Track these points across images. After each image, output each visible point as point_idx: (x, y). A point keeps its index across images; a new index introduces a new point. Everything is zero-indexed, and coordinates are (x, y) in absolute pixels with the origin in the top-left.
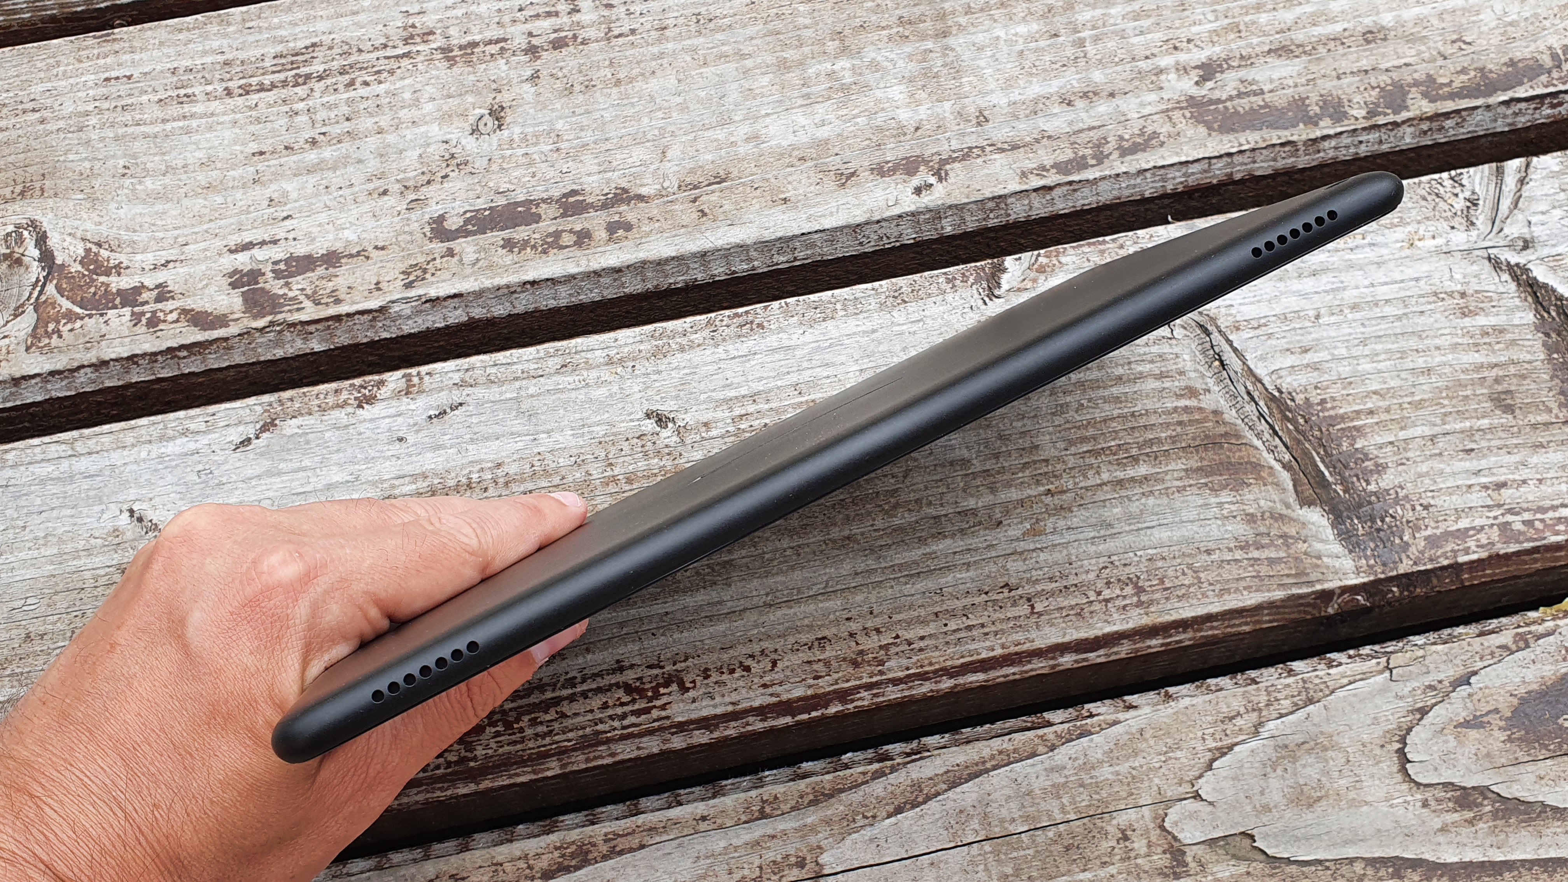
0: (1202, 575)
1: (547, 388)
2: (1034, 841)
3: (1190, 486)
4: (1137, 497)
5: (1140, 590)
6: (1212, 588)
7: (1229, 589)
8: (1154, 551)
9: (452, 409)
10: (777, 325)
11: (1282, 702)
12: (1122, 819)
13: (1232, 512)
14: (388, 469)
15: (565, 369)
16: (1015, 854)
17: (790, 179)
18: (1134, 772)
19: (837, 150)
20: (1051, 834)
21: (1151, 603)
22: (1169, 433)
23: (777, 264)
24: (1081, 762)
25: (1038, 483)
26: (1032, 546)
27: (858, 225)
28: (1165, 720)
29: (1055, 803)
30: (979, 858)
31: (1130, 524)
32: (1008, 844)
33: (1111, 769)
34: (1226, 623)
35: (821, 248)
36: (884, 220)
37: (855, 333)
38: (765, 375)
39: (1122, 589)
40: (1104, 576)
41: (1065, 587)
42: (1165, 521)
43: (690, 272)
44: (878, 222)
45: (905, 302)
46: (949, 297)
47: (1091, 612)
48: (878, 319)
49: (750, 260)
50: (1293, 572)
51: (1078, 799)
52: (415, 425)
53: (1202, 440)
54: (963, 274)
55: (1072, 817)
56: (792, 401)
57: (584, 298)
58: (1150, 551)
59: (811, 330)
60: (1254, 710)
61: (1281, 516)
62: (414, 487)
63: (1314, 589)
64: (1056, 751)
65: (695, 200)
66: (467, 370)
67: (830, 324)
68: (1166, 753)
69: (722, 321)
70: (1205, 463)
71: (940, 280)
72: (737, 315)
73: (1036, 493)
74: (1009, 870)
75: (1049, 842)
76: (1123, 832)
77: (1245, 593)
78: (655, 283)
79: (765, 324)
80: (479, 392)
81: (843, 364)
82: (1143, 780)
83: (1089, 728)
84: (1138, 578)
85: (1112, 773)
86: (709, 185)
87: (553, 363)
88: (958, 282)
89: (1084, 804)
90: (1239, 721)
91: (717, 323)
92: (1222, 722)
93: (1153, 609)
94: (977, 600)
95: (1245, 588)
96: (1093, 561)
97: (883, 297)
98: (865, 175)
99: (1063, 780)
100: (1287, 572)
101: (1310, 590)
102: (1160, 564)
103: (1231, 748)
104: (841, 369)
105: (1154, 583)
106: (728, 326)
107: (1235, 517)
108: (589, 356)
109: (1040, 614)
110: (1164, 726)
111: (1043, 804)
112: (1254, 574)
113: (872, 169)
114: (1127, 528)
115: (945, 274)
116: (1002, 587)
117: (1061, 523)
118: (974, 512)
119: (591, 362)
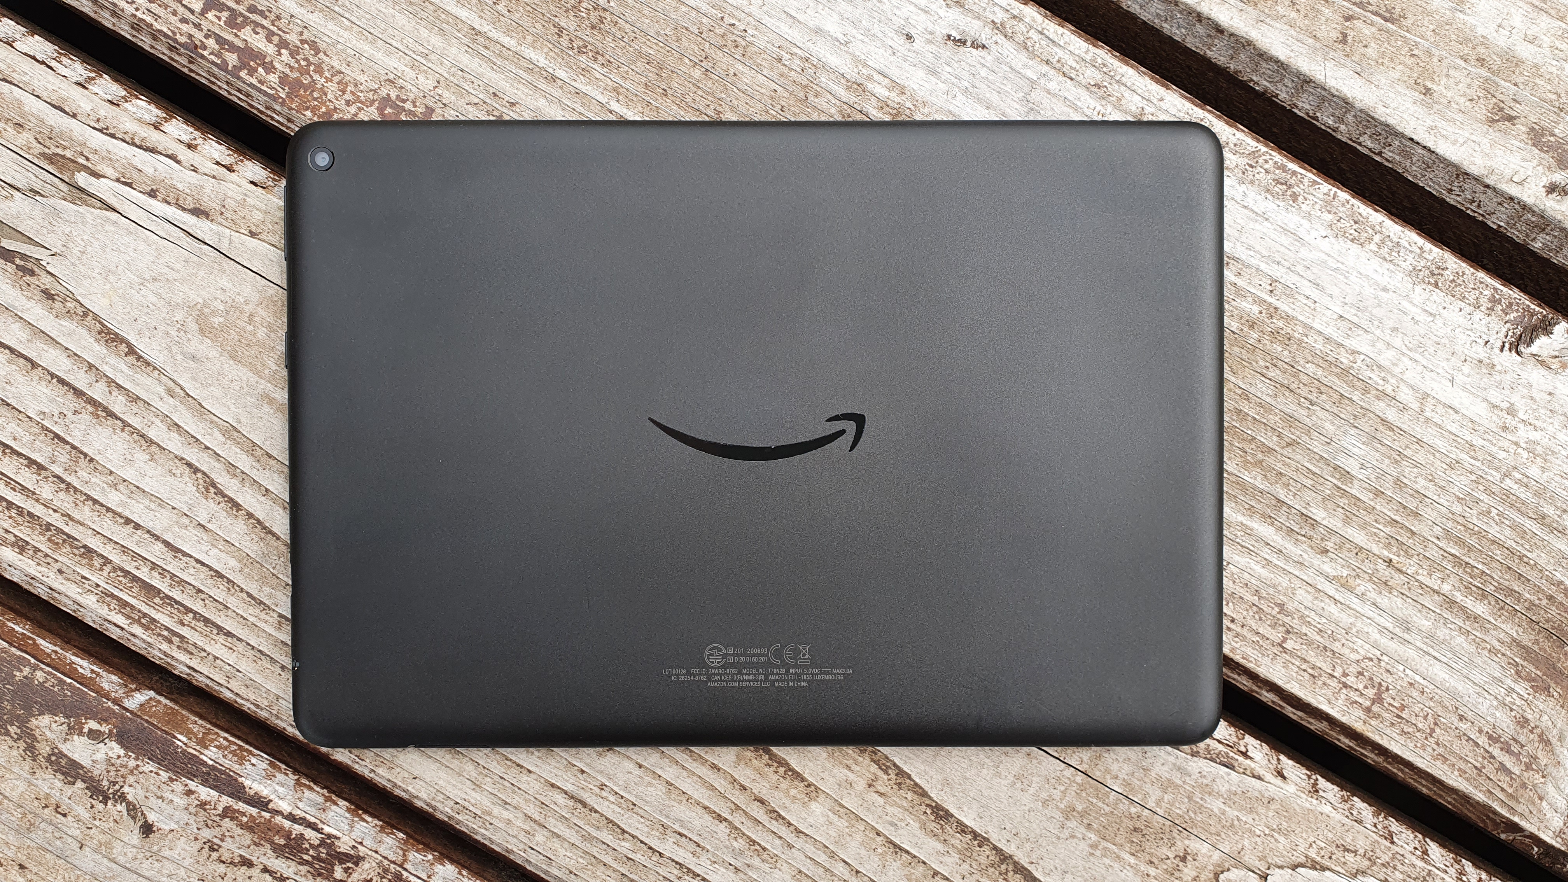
0: (1438, 730)
1: (1066, 94)
2: (1117, 804)
3: (1503, 655)
4: (1452, 626)
5: (1378, 699)
6: (1435, 747)
7: (1446, 759)
8: (1422, 681)
9: (972, 46)
10: (1308, 209)
11: (1396, 872)
12: (1194, 845)
13: (1514, 704)
14: (878, 58)
15: (1095, 89)
16: (1095, 801)
17: (1452, 72)
18: (1236, 822)
19: (1519, 80)
20: (1133, 810)
21: (1377, 716)
22: (1532, 598)
23: (1360, 144)
24: (1205, 782)
25: (1388, 546)
26: (1332, 592)
27: (1467, 174)
28: (1297, 808)
29: (1159, 793)
30: (1066, 781)
31: (1425, 643)
32: (1096, 790)
33: (1222, 806)
34: (1416, 777)
35: (1412, 164)
36: (1495, 189)
37: (1367, 277)
38: (1258, 248)
39: (1366, 687)
40: (1363, 665)
41: (1325, 648)
42: (1454, 665)
43: (1280, 86)
44: (1488, 186)
45: (1436, 285)
46: (1478, 315)
47: (1324, 684)
48: (1399, 281)
49: (1341, 120)
50: (1510, 791)
51: (1177, 805)
52: (931, 33)
53: (1553, 628)
54: (1511, 304)
55: (1160, 812)
56: (1259, 293)
57: (1167, 28)
58: (1418, 678)
59: (1332, 239)
60: (1370, 859)
61: (1548, 743)
62: (887, 93)
63: (1511, 817)
64: (1195, 759)
65: (1348, 19)
66: (1014, 17)
67: (1355, 248)
68: (1273, 830)
69: (1266, 162)
70: (1536, 648)
71: (1486, 292)
72: (1283, 168)
73: (1377, 553)
74: (1079, 808)
75: (1127, 814)
76: (1186, 853)
77: (1456, 773)
78: (1240, 68)
79: (1300, 199)
80: (1008, 48)
81: (1331, 296)
82: (1236, 833)
83: (1236, 764)
84: (1387, 689)
85: (1220, 809)
86: (1376, 14)
87: (1091, 75)
88: (1499, 308)
89: (1178, 811)
90: (1350, 857)
91: (1261, 161)
92: (1337, 846)
93: (1373, 723)
94: (1248, 597)
95: (1460, 769)
96: (1367, 646)
97: (1422, 264)
98: (1521, 128)
99: (1179, 782)
100: (1505, 786)
101: (1508, 815)
102: (1415, 694)
103: (1323, 869)
104: (1326, 300)
105: (1395, 704)
106: (1267, 172)
107: (1511, 710)
108: (1126, 95)
109: (1285, 651)
110: (1292, 811)
111: (1148, 786)
112: (1479, 765)
113: (1532, 129)
114: (1419, 644)
115: (1496, 289)
116: (1276, 604)
117: (1372, 595)
118: (1314, 524)
119: (1123, 102)
